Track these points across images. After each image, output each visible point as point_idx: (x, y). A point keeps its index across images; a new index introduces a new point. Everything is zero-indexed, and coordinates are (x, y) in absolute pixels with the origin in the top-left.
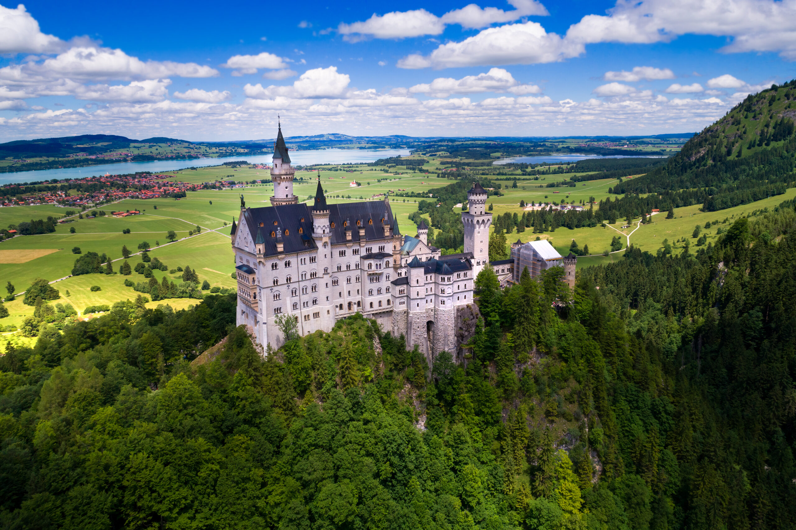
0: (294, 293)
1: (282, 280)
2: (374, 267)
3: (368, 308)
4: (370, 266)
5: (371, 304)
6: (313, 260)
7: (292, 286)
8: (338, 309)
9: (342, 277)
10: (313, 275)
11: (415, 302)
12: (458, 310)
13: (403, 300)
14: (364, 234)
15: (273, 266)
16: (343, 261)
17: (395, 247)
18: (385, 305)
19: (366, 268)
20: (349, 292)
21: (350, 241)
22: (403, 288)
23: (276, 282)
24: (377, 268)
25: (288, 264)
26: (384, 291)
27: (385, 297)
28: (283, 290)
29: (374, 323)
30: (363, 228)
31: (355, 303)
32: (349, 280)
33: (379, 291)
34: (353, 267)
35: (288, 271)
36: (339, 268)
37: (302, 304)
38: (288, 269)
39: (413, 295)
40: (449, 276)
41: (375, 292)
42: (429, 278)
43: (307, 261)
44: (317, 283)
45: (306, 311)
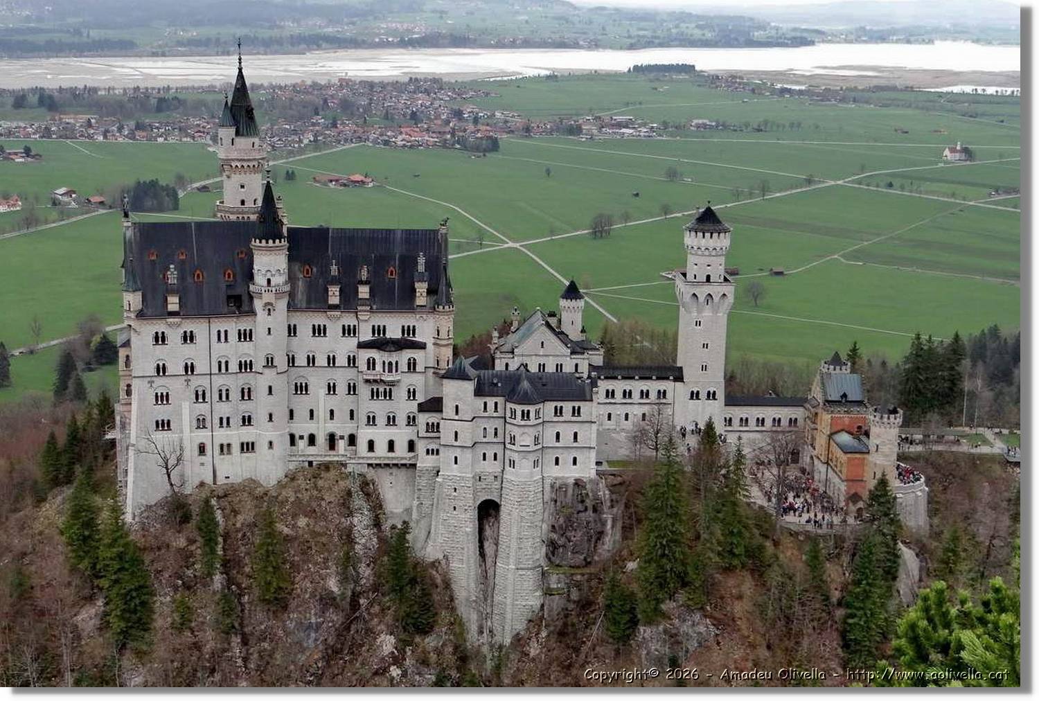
0: (200, 396)
1: (176, 367)
2: (379, 367)
4: (371, 364)
5: (371, 443)
6: (246, 336)
7: (196, 382)
8: (302, 444)
9: (317, 381)
10: (246, 366)
11: (451, 454)
12: (553, 488)
14: (367, 297)
15: (157, 340)
16: (321, 348)
17: (438, 331)
18: (401, 451)
19: (364, 367)
20: (332, 412)
21: (335, 307)
22: (432, 420)
23: (161, 370)
24: (385, 370)
25: (189, 338)
26: (401, 419)
27: (402, 435)
28: (174, 386)
29: (368, 483)
30: (366, 283)
31: (342, 438)
32: (332, 389)
33: (391, 421)
34: (341, 361)
35: (188, 352)
36: (311, 361)
37: (217, 421)
38: (189, 347)
39: (446, 435)
40: (526, 408)
41: (381, 420)
42: (491, 406)
43: (233, 336)
44: (252, 383)
45: (222, 435)
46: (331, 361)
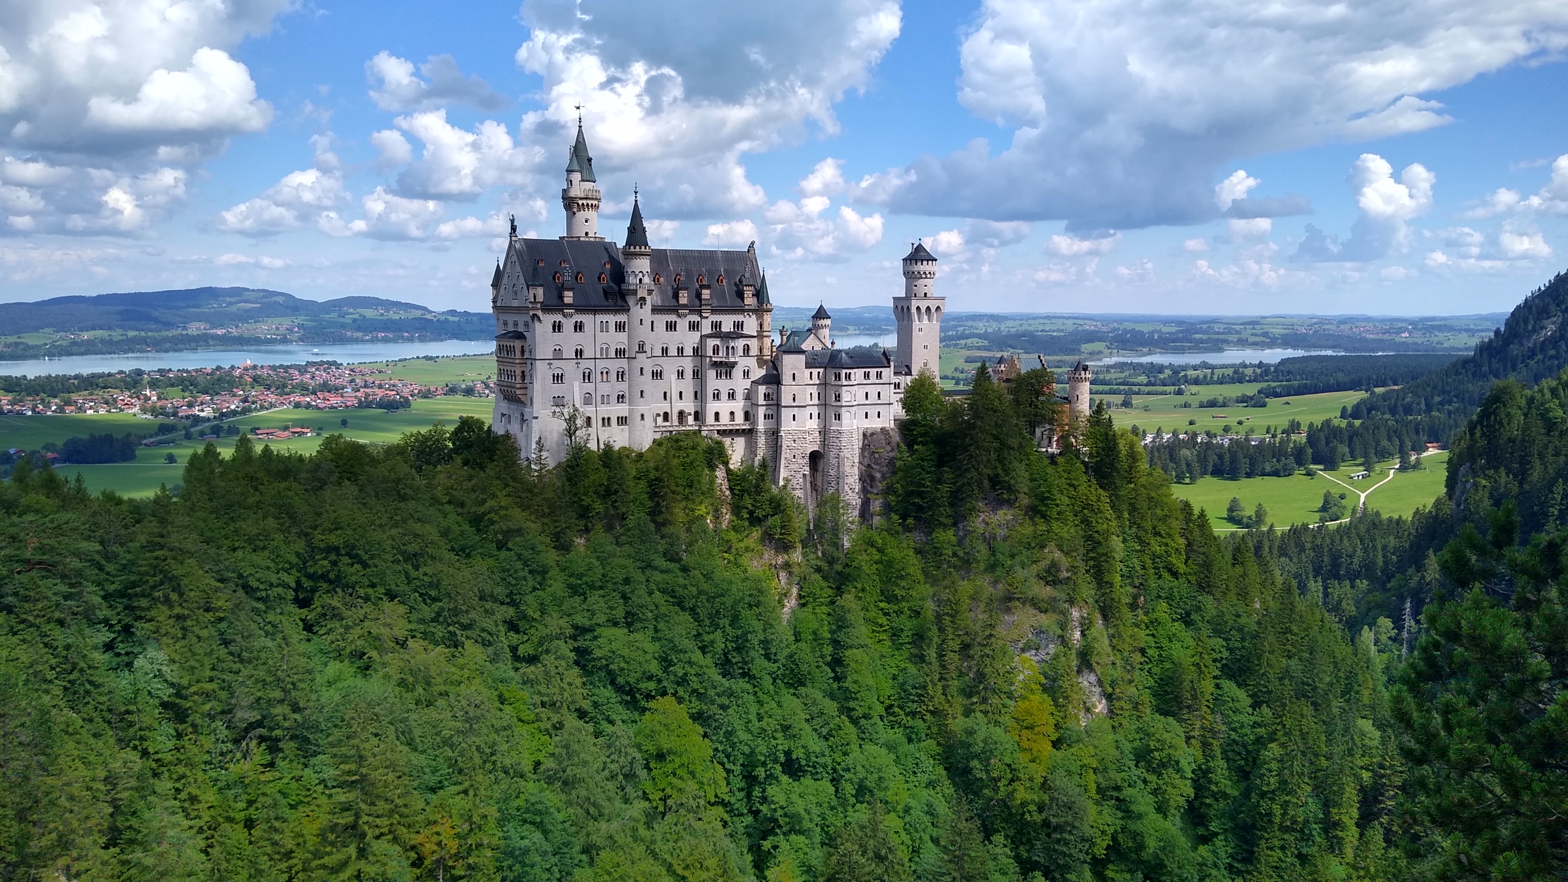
0: (587, 377)
2: (722, 352)
3: (710, 419)
4: (716, 349)
5: (717, 415)
6: (620, 327)
8: (660, 420)
9: (670, 367)
10: (620, 353)
11: (790, 412)
12: (867, 436)
13: (770, 412)
14: (708, 298)
15: (555, 328)
16: (673, 340)
17: (761, 324)
18: (740, 418)
19: (710, 353)
20: (681, 393)
21: (684, 306)
22: (771, 391)
23: (558, 353)
24: (728, 354)
25: (579, 327)
26: (739, 395)
27: (738, 406)
28: (569, 368)
29: (720, 443)
30: (708, 287)
31: (690, 415)
32: (681, 374)
33: (732, 396)
35: (579, 339)
36: (665, 351)
37: (599, 398)
38: (579, 335)
39: (786, 400)
40: (848, 371)
41: (724, 396)
42: (815, 375)
43: (612, 327)
44: (626, 367)
45: (605, 411)
46: (680, 351)
